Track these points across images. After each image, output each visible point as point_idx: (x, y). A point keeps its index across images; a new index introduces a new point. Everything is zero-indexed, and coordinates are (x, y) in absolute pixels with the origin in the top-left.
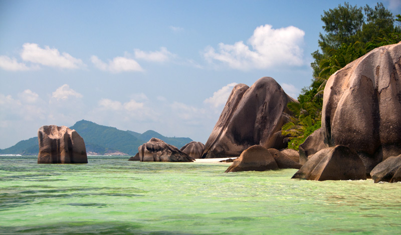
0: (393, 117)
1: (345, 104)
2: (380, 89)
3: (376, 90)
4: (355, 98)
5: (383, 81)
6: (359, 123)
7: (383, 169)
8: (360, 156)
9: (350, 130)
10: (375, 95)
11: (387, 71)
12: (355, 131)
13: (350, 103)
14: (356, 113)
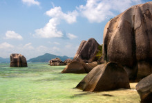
0: (143, 44)
1: (115, 37)
2: (135, 28)
3: (133, 29)
4: (121, 33)
5: (137, 24)
6: (124, 48)
7: (147, 84)
8: (124, 68)
9: (118, 52)
10: (133, 31)
11: (139, 18)
12: (121, 53)
13: (118, 36)
14: (122, 42)
